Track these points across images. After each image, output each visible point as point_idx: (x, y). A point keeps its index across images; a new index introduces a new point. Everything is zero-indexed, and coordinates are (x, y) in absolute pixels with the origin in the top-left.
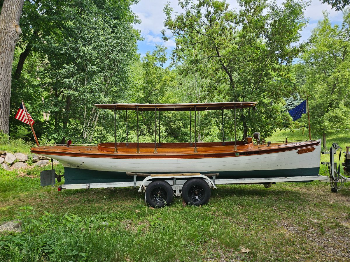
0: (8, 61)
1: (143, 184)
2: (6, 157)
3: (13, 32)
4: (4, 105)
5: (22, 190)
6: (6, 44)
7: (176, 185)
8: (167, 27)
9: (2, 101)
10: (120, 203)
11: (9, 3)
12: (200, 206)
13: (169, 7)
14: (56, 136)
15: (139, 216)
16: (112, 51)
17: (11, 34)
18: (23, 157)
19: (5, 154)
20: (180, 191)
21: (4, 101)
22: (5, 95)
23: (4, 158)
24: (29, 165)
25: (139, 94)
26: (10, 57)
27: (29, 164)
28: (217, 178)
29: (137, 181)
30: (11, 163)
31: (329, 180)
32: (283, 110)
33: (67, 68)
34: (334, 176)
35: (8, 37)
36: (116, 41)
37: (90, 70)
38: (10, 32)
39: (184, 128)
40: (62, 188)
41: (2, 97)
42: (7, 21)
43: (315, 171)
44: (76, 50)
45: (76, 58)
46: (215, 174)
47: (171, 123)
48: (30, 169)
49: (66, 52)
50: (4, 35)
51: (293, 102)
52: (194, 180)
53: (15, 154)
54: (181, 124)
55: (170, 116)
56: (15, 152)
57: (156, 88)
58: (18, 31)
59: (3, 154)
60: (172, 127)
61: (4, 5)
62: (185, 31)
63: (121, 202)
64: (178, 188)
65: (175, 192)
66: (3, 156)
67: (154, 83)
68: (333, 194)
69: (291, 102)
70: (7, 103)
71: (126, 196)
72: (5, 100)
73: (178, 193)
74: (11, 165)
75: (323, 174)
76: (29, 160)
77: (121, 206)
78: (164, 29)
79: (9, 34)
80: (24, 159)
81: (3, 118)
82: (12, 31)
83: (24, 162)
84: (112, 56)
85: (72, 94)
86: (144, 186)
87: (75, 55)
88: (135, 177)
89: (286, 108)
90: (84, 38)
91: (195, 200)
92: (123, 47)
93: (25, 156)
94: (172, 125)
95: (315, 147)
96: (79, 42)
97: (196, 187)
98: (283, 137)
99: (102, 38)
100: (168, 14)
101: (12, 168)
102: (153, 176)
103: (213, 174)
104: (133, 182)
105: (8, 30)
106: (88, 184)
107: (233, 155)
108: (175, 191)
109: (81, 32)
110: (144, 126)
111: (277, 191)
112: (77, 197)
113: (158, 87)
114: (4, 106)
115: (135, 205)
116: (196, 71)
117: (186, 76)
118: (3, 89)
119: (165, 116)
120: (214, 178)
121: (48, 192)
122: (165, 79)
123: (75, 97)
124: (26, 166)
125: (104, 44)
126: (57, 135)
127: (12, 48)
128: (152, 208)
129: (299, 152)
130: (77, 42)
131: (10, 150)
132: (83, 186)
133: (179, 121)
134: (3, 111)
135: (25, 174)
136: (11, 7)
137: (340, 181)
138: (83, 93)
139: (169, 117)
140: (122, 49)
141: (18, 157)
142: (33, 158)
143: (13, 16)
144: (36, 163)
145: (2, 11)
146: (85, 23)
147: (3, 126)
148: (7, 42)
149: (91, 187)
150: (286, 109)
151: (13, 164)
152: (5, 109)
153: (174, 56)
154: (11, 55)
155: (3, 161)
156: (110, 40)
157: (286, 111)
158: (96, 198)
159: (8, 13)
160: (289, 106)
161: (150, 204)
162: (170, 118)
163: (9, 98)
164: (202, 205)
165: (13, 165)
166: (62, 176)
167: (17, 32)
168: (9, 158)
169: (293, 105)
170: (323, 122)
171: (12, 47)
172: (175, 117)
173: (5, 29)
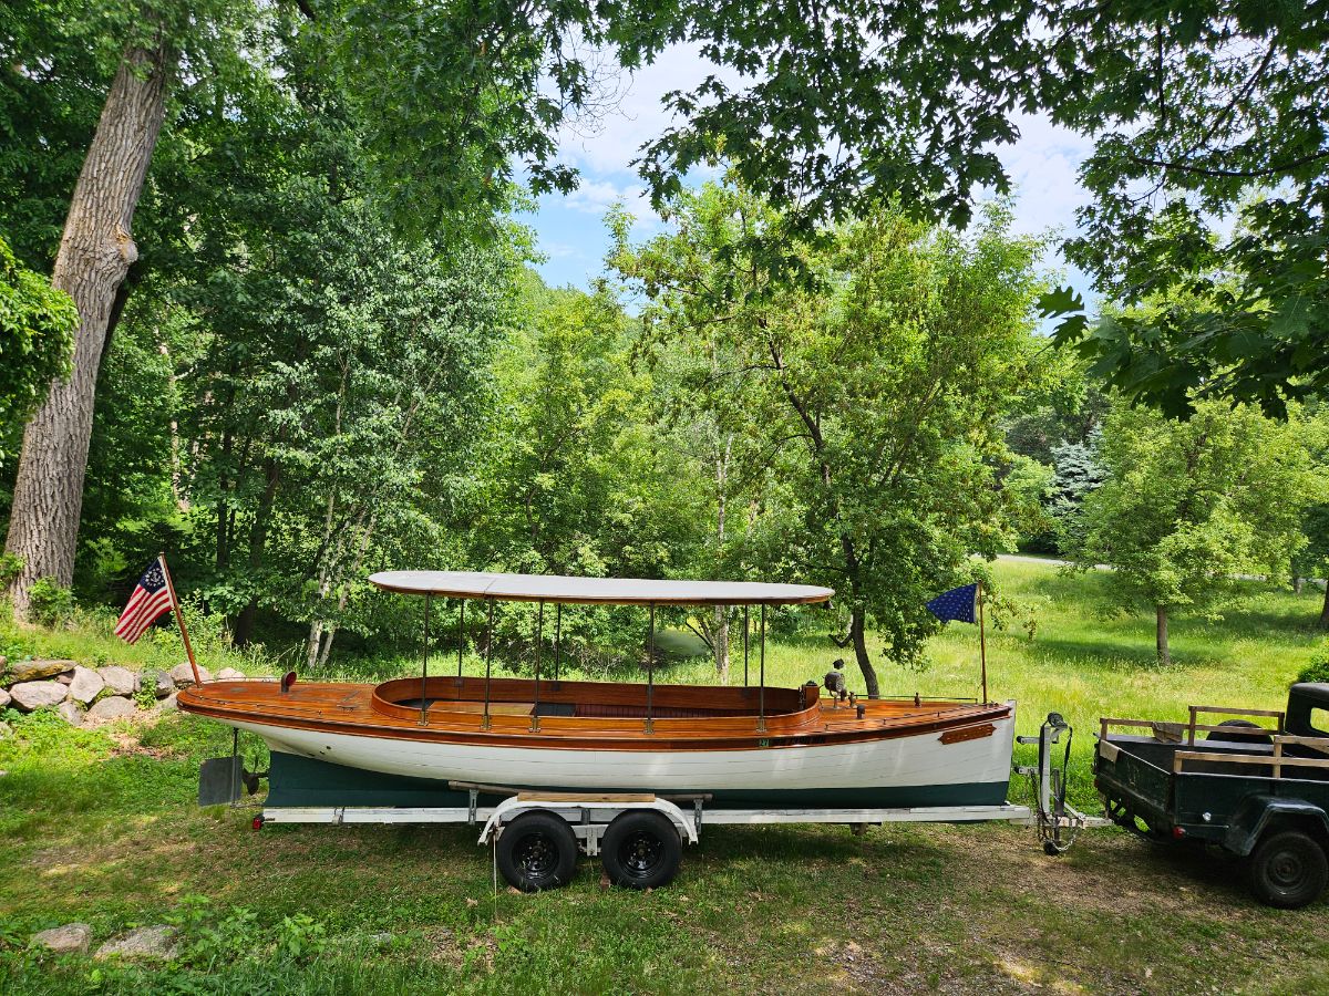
0: (87, 350)
1: (493, 816)
2: (74, 682)
3: (110, 258)
4: (66, 493)
5: (133, 805)
6: (83, 297)
7: (591, 823)
8: (616, 271)
9: (59, 479)
10: (426, 870)
11: (103, 165)
12: (650, 890)
13: (621, 210)
14: (229, 592)
15: (474, 916)
16: (435, 314)
17: (104, 263)
18: (125, 679)
19: (71, 673)
20: (600, 841)
21: (65, 482)
22: (69, 462)
23: (67, 685)
24: (143, 707)
25: (521, 443)
26: (96, 338)
27: (145, 703)
28: (708, 806)
29: (478, 806)
30: (88, 701)
31: (1033, 820)
32: (1049, 491)
33: (282, 374)
34: (1046, 810)
35: (93, 274)
36: (449, 281)
37: (361, 382)
38: (100, 259)
39: (672, 567)
40: (263, 819)
41: (60, 468)
42: (93, 224)
43: (993, 793)
44: (316, 313)
45: (316, 343)
46: (700, 796)
47: (628, 548)
48: (147, 719)
49: (282, 319)
50: (82, 267)
51: (1085, 467)
52: (638, 816)
53: (101, 670)
54: (663, 553)
55: (626, 522)
56: (101, 663)
57: (580, 426)
58: (126, 256)
59: (64, 673)
60: (629, 560)
61: (85, 170)
62: (670, 287)
63: (429, 864)
64: (592, 838)
65: (585, 844)
66: (63, 678)
67: (574, 407)
69: (1076, 463)
70: (75, 487)
71: (445, 846)
72: (70, 476)
73: (593, 848)
74: (89, 706)
75: (1015, 801)
76: (144, 689)
77: (430, 878)
78: (604, 277)
79: (97, 264)
80: (127, 687)
81: (60, 537)
82: (106, 255)
83: (128, 696)
84: (434, 329)
85: (290, 460)
86: (497, 824)
87: (311, 330)
88: (473, 796)
89: (1059, 485)
90: (345, 276)
91: (635, 871)
92: (469, 302)
93: (131, 675)
94: (632, 553)
95: (994, 724)
96: (330, 291)
97: (641, 836)
98: (1036, 597)
99: (404, 279)
100: (618, 232)
101: (91, 715)
102: (520, 800)
103: (694, 796)
104: (467, 809)
105: (94, 251)
106: (339, 810)
107: (752, 744)
108: (584, 842)
109: (336, 257)
110: (534, 552)
111: (889, 846)
112: (304, 843)
113: (587, 421)
114: (63, 497)
115: (470, 877)
116: (705, 408)
117: (671, 426)
118: (66, 442)
119: (609, 520)
120: (699, 806)
121: (216, 818)
122: (612, 397)
123: (300, 467)
124: (133, 711)
125: (410, 296)
126: (231, 588)
127: (103, 309)
128: (516, 891)
129: (945, 740)
130: (319, 291)
131: (85, 654)
132: (324, 815)
133: (656, 539)
134: (59, 514)
135: (134, 741)
136: (108, 179)
137: (1067, 824)
138: (327, 457)
139: (620, 525)
140: (469, 311)
141: (111, 681)
142: (158, 683)
143: (113, 206)
144: (165, 701)
145: (79, 188)
146: (350, 229)
147: (57, 561)
148: (87, 291)
149: (347, 819)
150: (1057, 490)
151: (93, 702)
152: (67, 507)
153: (635, 356)
154: (97, 332)
155: (65, 693)
156: (431, 280)
157: (1059, 496)
158: (360, 846)
159: (98, 198)
160: (1071, 480)
161: (508, 879)
162: (624, 528)
163: (82, 469)
164: (654, 888)
165: (95, 707)
166: (263, 775)
167: (122, 259)
168: (82, 686)
169: (1084, 477)
170: (1154, 565)
171: (103, 305)
172: (643, 528)
173: (85, 250)
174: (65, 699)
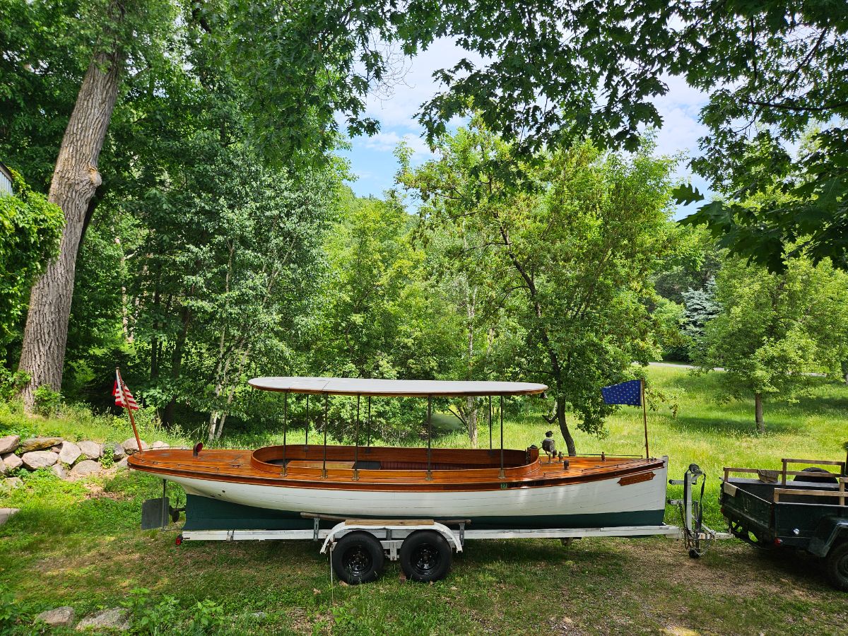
0: (70, 241)
1: (329, 535)
2: (62, 451)
3: (84, 183)
4: (57, 331)
5: (100, 530)
6: (68, 207)
7: (393, 539)
8: (402, 184)
9: (53, 323)
10: (287, 571)
11: (80, 125)
12: (432, 583)
13: (405, 146)
14: (159, 393)
15: (318, 600)
16: (288, 215)
17: (81, 187)
18: (94, 449)
19: (60, 446)
20: (398, 551)
21: (57, 324)
22: (59, 311)
23: (58, 453)
24: (106, 467)
25: (342, 295)
26: (75, 233)
27: (107, 464)
28: (468, 527)
29: (320, 528)
30: (71, 463)
31: (681, 534)
32: (682, 321)
33: (193, 253)
34: (690, 529)
35: (74, 193)
36: (297, 194)
37: (242, 258)
38: (78, 184)
39: (440, 372)
40: (182, 538)
41: (54, 316)
42: (73, 162)
43: (655, 518)
44: (213, 215)
45: (213, 234)
46: (463, 521)
47: (412, 361)
48: (108, 475)
49: (192, 219)
50: (67, 189)
51: (704, 305)
52: (424, 534)
53: (79, 443)
54: (433, 364)
55: (409, 344)
56: (79, 439)
57: (379, 283)
58: (94, 182)
59: (56, 446)
60: (412, 368)
61: (68, 128)
62: (436, 194)
63: (289, 566)
64: (393, 549)
65: (389, 553)
66: (55, 449)
67: (375, 272)
68: (689, 563)
69: (699, 302)
70: (63, 328)
71: (298, 555)
72: (59, 320)
73: (394, 555)
74: (72, 466)
76: (106, 455)
77: (289, 576)
78: (394, 188)
79: (76, 187)
80: (95, 454)
81: (53, 359)
82: (81, 182)
83: (96, 460)
84: (289, 225)
85: (198, 308)
86: (332, 540)
87: (210, 226)
88: (317, 522)
89: (688, 317)
90: (232, 191)
91: (422, 570)
92: (310, 207)
93: (98, 446)
94: (413, 364)
95: (654, 472)
96: (222, 201)
97: (425, 548)
98: (676, 389)
99: (269, 193)
100: (403, 160)
101: (71, 473)
102: (347, 524)
103: (459, 521)
104: (313, 531)
105: (74, 179)
106: (231, 532)
107: (496, 487)
108: (388, 551)
109: (226, 180)
110: (351, 364)
111: (587, 553)
112: (208, 553)
113: (384, 280)
114: (55, 334)
115: (315, 575)
116: (460, 270)
117: (438, 282)
118: (57, 299)
119: (398, 343)
120: (462, 528)
121: (152, 537)
122: (399, 265)
123: (205, 312)
124: (99, 469)
125: (272, 204)
126: (160, 391)
127: (80, 215)
128: (345, 584)
129: (622, 483)
130: (215, 201)
131: (69, 433)
132: (221, 535)
133: (429, 355)
134: (53, 344)
135: (100, 489)
136: (83, 134)
137: (704, 538)
138: (222, 306)
139: (405, 346)
140: (310, 212)
141: (85, 450)
142: (114, 451)
143: (86, 151)
144: (119, 463)
145: (65, 140)
146: (235, 162)
147: (51, 375)
148: (70, 204)
149: (236, 538)
150: (686, 320)
151: (74, 464)
152: (58, 340)
153: (414, 238)
154: (76, 230)
155: (56, 458)
156: (286, 194)
157: (688, 324)
158: (244, 555)
159: (77, 146)
160: (695, 314)
161: (340, 576)
162: (409, 348)
163: (67, 316)
164: (434, 581)
165: (75, 467)
166: (182, 510)
167: (92, 184)
168: (67, 454)
169: (704, 312)
170: (753, 367)
171: (80, 213)
172: (420, 348)
173: (68, 179)
174: (56, 462)
